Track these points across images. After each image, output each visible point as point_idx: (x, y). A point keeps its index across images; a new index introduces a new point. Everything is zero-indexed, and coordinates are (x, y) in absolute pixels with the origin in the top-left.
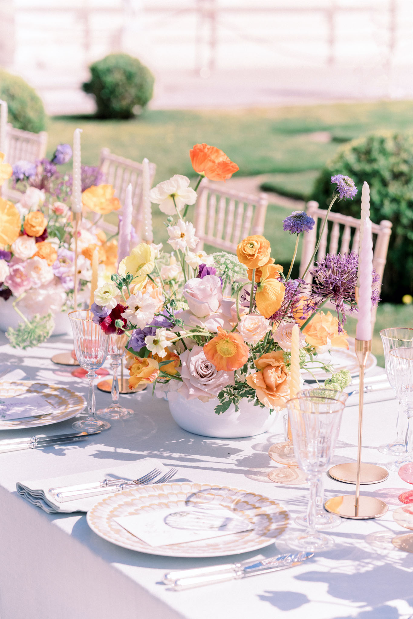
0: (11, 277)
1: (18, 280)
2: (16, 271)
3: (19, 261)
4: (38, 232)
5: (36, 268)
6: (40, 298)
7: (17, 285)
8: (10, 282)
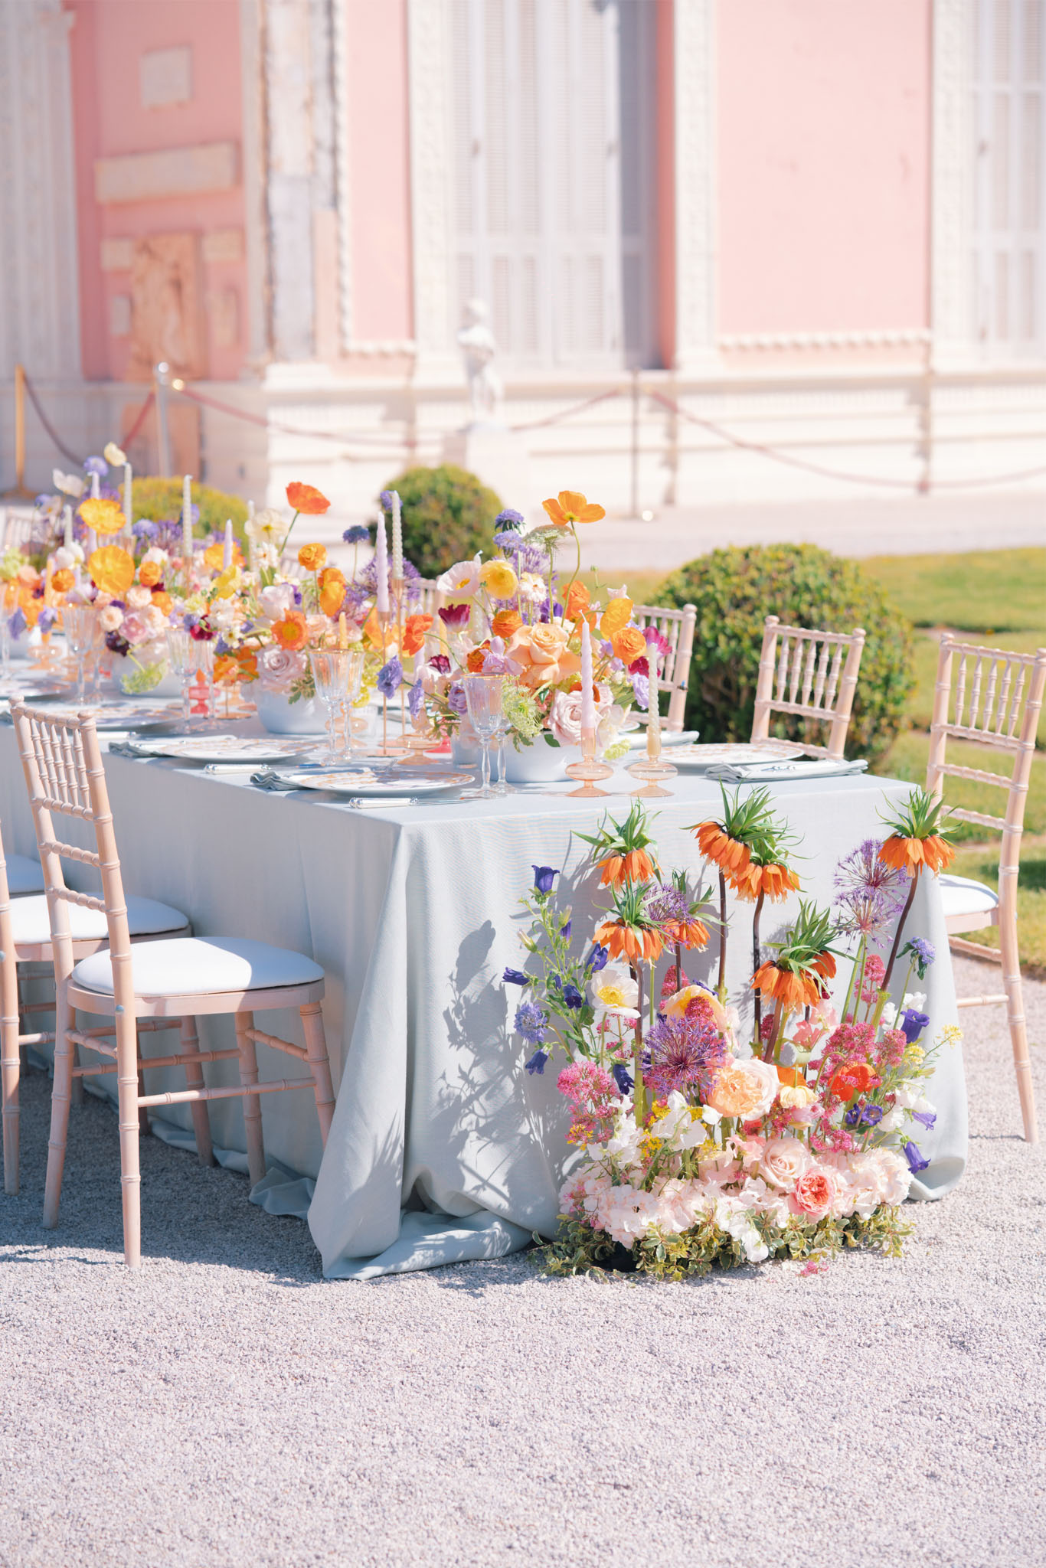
0: (126, 626)
1: (133, 629)
2: (132, 620)
3: (134, 610)
4: (152, 581)
5: (150, 615)
6: (157, 652)
7: (132, 635)
8: (125, 631)
